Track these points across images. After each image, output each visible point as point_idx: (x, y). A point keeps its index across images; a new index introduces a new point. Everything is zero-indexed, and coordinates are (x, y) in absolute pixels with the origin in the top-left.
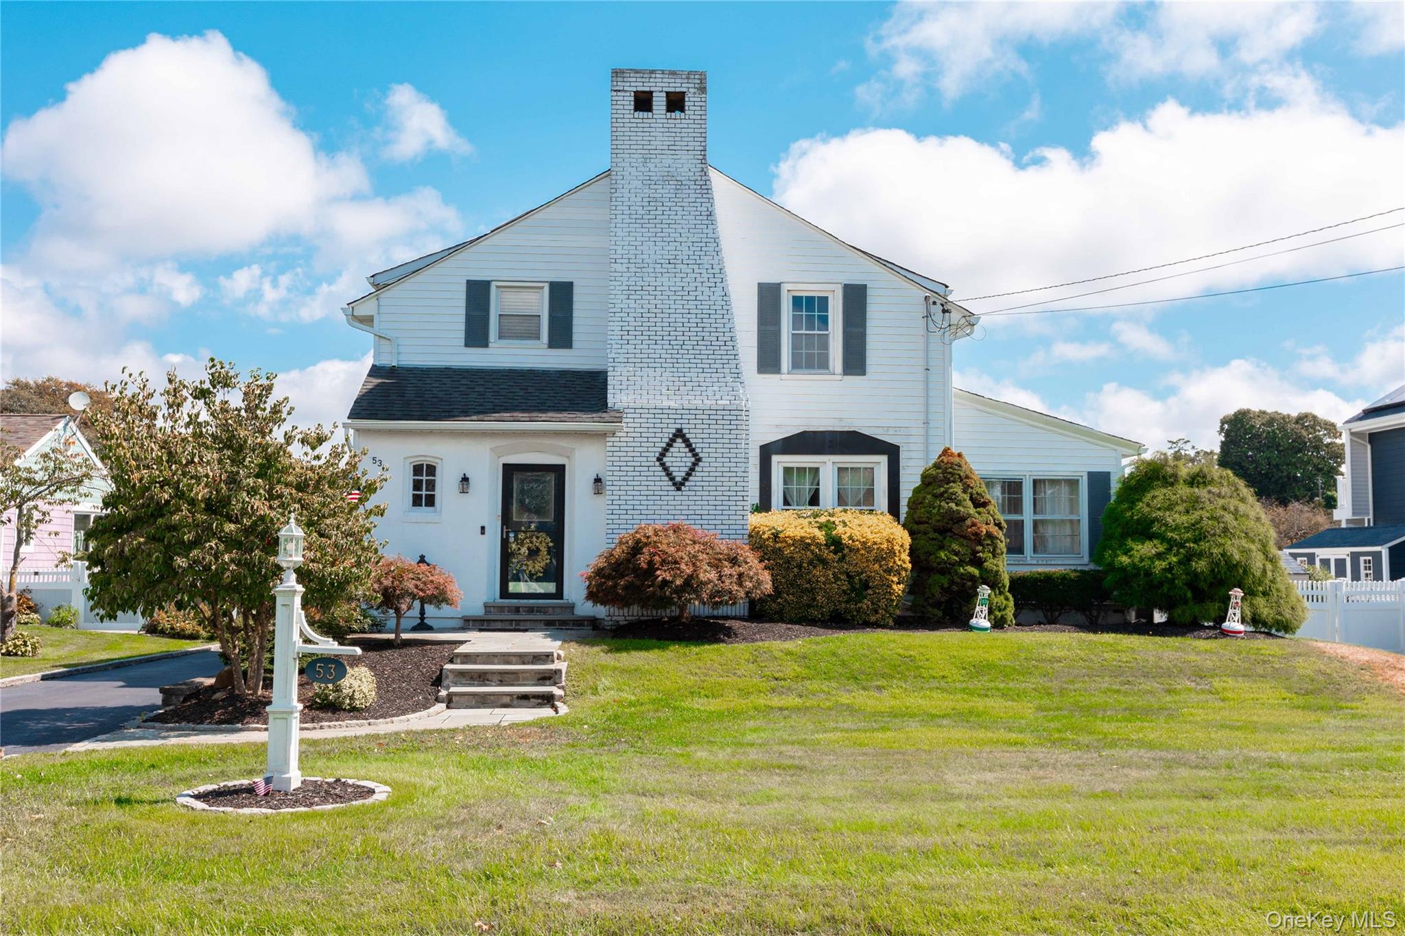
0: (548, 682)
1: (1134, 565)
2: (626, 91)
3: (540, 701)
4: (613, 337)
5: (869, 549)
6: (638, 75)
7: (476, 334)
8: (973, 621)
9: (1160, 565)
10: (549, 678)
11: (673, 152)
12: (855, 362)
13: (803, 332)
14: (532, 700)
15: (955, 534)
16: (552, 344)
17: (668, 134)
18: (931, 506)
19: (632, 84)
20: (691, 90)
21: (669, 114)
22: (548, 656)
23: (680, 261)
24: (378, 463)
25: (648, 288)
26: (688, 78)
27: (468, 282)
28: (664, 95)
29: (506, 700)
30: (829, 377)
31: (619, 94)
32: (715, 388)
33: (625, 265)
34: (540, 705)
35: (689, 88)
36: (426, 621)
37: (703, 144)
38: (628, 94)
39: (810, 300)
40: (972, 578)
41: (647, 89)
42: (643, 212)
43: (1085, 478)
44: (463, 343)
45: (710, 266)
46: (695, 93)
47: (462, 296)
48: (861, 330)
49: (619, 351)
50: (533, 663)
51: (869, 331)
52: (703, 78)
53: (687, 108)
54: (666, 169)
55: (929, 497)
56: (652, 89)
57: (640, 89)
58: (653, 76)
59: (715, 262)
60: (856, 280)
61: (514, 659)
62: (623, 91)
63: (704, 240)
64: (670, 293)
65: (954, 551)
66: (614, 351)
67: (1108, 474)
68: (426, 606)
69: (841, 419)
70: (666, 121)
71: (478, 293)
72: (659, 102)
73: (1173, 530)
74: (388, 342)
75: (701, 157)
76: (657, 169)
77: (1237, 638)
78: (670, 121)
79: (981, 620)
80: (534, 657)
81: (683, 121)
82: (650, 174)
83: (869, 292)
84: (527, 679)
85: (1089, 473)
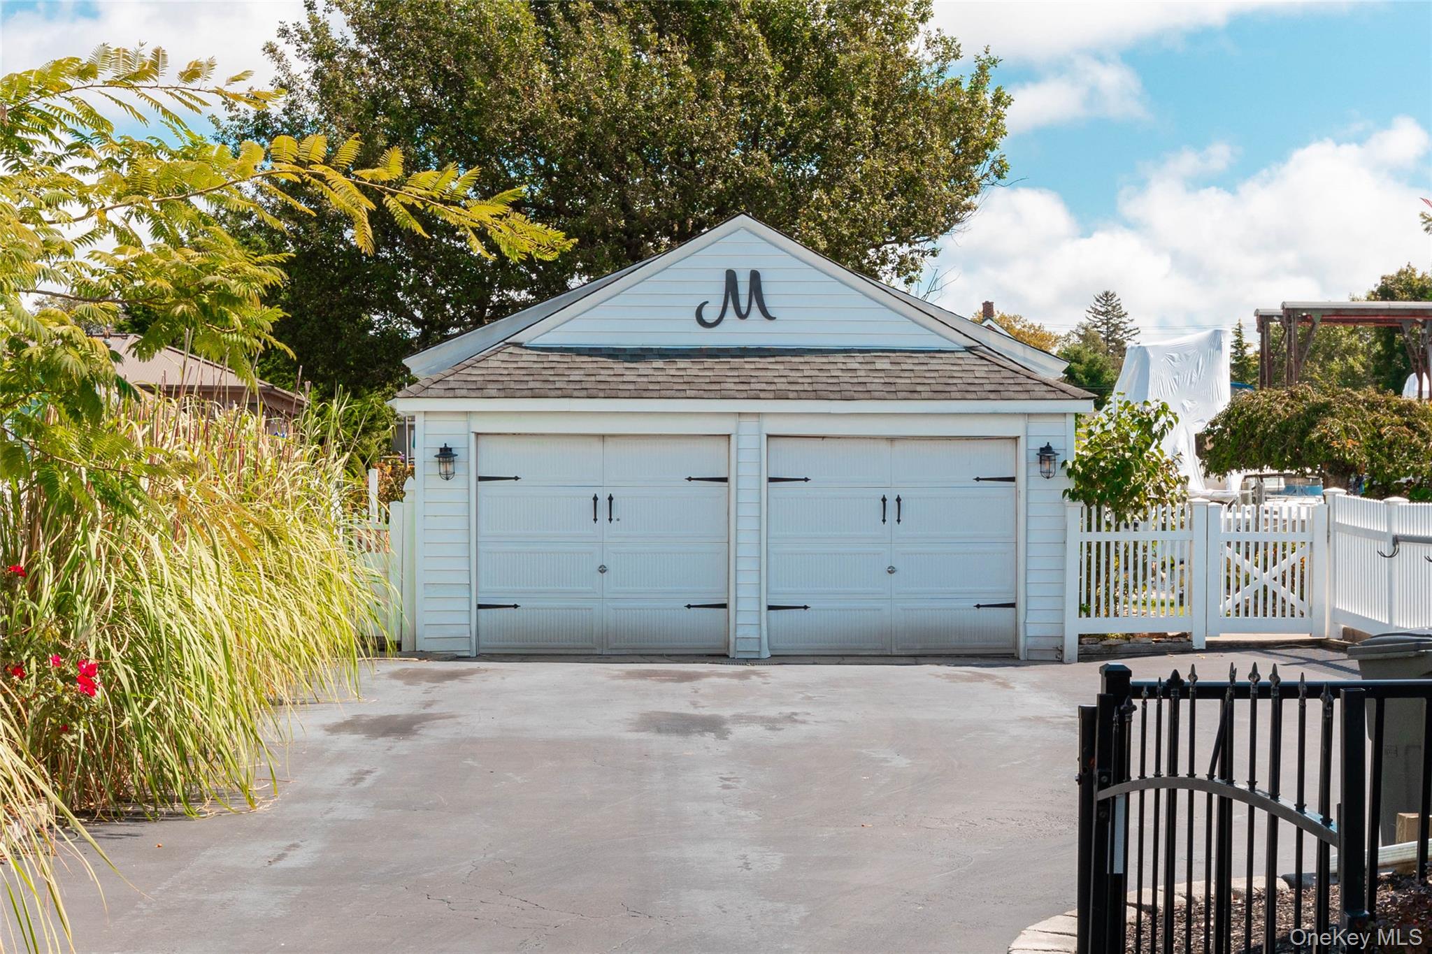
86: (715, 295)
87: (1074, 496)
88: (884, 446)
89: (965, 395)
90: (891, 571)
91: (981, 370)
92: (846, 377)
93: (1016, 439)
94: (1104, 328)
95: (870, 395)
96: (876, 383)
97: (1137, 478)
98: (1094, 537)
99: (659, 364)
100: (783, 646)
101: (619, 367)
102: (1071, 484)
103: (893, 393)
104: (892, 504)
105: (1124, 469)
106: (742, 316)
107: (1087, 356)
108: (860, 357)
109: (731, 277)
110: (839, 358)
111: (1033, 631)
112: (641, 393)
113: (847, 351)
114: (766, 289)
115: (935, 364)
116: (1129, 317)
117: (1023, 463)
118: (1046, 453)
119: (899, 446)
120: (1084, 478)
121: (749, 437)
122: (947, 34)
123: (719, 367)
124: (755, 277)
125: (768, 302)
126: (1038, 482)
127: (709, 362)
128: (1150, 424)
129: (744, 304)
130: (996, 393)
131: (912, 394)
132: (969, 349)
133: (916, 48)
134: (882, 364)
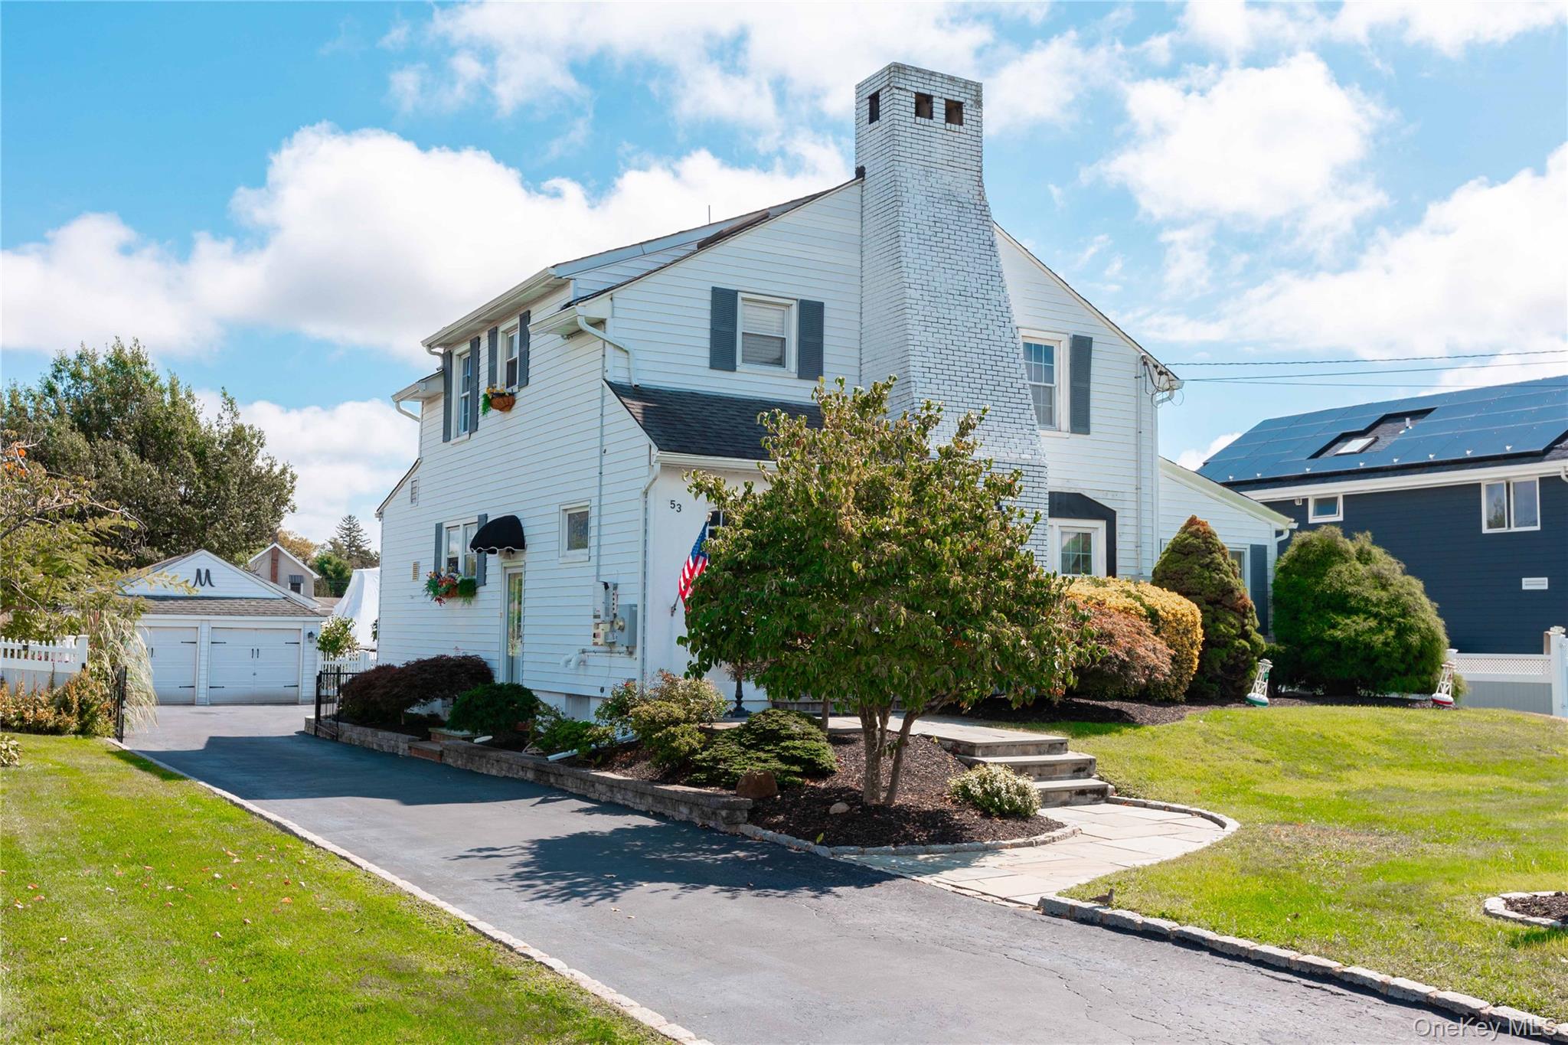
0: (1082, 774)
1: (1349, 638)
2: (907, 91)
3: (1095, 796)
4: (914, 374)
5: (1179, 621)
6: (919, 75)
7: (722, 356)
8: (1251, 695)
9: (1378, 639)
10: (1084, 770)
11: (951, 169)
12: (1080, 422)
13: (1043, 384)
14: (1089, 795)
15: (1225, 606)
16: (802, 375)
17: (947, 147)
18: (1200, 576)
19: (914, 84)
20: (968, 101)
21: (948, 125)
22: (1062, 744)
23: (969, 294)
24: (677, 508)
25: (944, 321)
26: (965, 88)
27: (714, 289)
28: (944, 102)
29: (1065, 796)
30: (1058, 434)
31: (901, 92)
32: (1016, 440)
33: (920, 292)
34: (1095, 802)
35: (966, 99)
36: (743, 705)
37: (979, 164)
38: (909, 94)
39: (1038, 347)
40: (1244, 651)
41: (927, 92)
42: (931, 233)
43: (1249, 551)
44: (707, 363)
45: (997, 303)
46: (972, 106)
47: (707, 306)
48: (1086, 386)
49: (924, 390)
50: (1049, 753)
51: (1093, 387)
52: (978, 88)
53: (964, 121)
54: (946, 187)
55: (1197, 567)
56: (933, 93)
57: (921, 91)
58: (933, 78)
59: (1002, 299)
60: (1083, 331)
61: (1031, 749)
62: (905, 89)
63: (989, 273)
64: (964, 329)
65: (1230, 623)
66: (919, 390)
67: (1265, 547)
68: (744, 684)
69: (1068, 480)
70: (945, 132)
71: (724, 303)
72: (939, 109)
73: (1377, 605)
74: (624, 355)
75: (977, 179)
76: (938, 186)
77: (1444, 707)
78: (949, 133)
79: (1258, 692)
80: (1050, 745)
81: (961, 136)
82: (932, 190)
83: (1095, 346)
84: (1062, 771)
85: (1251, 546)
86: (193, 577)
87: (320, 649)
88: (254, 631)
89: (283, 614)
90: (254, 674)
91: (289, 606)
92: (240, 608)
93: (300, 630)
94: (348, 539)
95: (249, 614)
96: (251, 609)
97: (341, 643)
98: (326, 663)
99: (172, 602)
100: (213, 701)
101: (157, 603)
102: (319, 645)
103: (258, 614)
104: (255, 651)
105: (337, 640)
106: (202, 585)
107: (335, 560)
108: (245, 601)
109: (199, 572)
110: (238, 601)
111: (304, 695)
112: (166, 612)
113: (241, 598)
114: (211, 576)
115: (272, 603)
116: (364, 532)
117: (302, 638)
118: (311, 635)
119: (258, 631)
120: (323, 643)
121: (205, 629)
122: (271, 455)
123: (194, 603)
124: (208, 571)
125: (212, 581)
126: (308, 645)
127: (190, 602)
128: (346, 625)
129: (203, 580)
130: (294, 614)
131: (264, 614)
132: (284, 598)
133: (258, 462)
134: (253, 603)
